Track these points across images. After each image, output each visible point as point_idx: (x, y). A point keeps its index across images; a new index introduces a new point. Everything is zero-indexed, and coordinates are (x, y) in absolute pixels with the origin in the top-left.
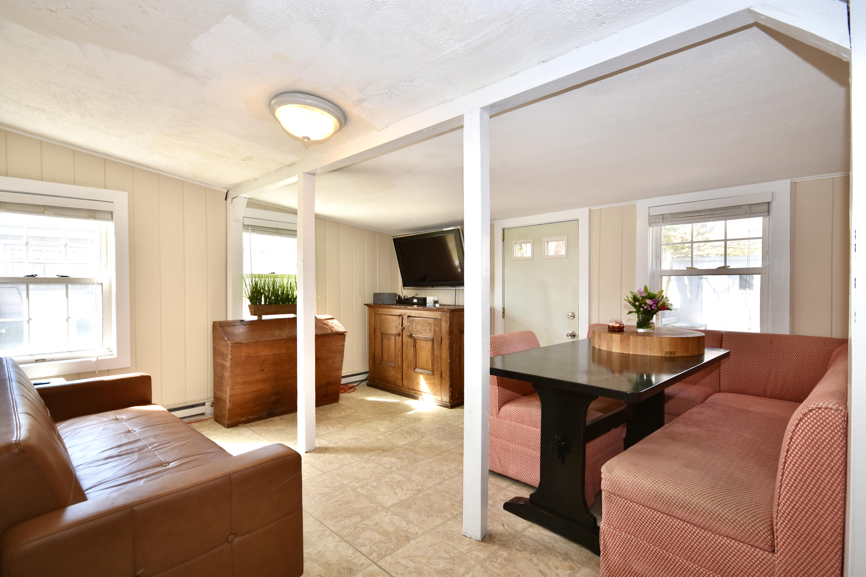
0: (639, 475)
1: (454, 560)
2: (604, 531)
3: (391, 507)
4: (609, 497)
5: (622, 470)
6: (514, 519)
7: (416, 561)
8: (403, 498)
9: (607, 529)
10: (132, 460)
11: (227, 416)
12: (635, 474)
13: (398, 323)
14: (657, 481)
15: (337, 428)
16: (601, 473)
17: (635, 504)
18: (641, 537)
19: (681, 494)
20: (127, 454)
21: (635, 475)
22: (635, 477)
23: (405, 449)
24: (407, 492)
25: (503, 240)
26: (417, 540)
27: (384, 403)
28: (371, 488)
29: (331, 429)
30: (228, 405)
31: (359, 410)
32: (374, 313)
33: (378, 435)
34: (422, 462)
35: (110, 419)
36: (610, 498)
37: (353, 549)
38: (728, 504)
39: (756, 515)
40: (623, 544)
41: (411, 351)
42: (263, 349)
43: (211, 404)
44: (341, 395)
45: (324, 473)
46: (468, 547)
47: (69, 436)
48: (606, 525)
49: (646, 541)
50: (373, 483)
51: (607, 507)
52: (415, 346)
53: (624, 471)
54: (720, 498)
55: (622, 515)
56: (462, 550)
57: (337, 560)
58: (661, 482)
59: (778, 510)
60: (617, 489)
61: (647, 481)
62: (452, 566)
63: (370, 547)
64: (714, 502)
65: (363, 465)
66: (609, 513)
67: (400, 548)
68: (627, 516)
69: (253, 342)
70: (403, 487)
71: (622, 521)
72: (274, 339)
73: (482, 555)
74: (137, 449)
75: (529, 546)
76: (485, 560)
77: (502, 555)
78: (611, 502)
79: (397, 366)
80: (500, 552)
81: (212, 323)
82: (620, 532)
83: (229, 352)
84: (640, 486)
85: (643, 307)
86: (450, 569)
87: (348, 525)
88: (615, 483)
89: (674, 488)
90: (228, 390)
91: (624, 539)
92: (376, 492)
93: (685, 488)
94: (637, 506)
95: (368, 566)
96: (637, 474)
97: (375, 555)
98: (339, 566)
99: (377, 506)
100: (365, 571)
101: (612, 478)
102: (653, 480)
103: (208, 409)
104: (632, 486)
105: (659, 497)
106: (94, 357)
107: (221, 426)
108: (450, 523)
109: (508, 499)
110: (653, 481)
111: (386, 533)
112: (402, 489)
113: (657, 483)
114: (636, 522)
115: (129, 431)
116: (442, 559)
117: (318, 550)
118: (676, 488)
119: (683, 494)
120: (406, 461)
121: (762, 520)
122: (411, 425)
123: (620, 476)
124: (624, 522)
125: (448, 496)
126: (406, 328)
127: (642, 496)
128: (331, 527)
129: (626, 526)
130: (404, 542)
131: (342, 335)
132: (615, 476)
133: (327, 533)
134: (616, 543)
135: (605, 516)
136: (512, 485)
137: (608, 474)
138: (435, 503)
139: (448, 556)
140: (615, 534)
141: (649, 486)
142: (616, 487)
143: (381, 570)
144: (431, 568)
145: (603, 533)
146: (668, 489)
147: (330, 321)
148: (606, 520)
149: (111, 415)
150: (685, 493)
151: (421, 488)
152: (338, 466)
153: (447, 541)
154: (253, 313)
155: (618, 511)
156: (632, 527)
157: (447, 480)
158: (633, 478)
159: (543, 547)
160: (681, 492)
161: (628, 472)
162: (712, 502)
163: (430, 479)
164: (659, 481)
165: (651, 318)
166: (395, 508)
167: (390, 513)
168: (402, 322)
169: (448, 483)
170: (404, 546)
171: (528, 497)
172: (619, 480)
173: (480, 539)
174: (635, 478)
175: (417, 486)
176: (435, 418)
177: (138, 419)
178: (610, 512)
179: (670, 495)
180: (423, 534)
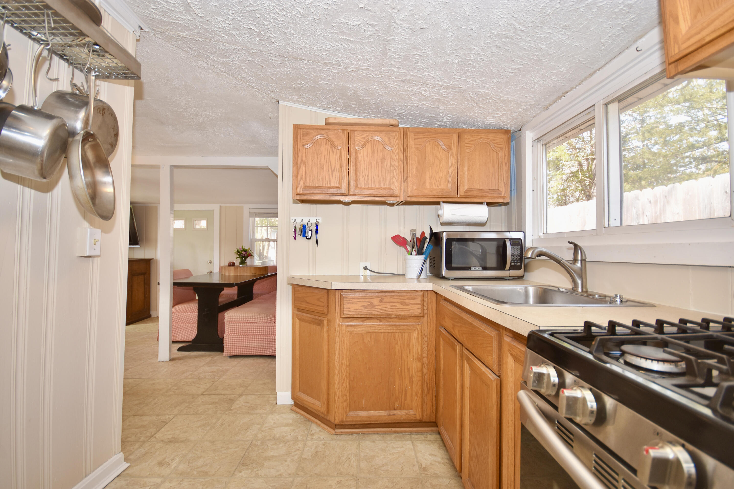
85: (242, 255)
165: (246, 259)
173: (169, 361)
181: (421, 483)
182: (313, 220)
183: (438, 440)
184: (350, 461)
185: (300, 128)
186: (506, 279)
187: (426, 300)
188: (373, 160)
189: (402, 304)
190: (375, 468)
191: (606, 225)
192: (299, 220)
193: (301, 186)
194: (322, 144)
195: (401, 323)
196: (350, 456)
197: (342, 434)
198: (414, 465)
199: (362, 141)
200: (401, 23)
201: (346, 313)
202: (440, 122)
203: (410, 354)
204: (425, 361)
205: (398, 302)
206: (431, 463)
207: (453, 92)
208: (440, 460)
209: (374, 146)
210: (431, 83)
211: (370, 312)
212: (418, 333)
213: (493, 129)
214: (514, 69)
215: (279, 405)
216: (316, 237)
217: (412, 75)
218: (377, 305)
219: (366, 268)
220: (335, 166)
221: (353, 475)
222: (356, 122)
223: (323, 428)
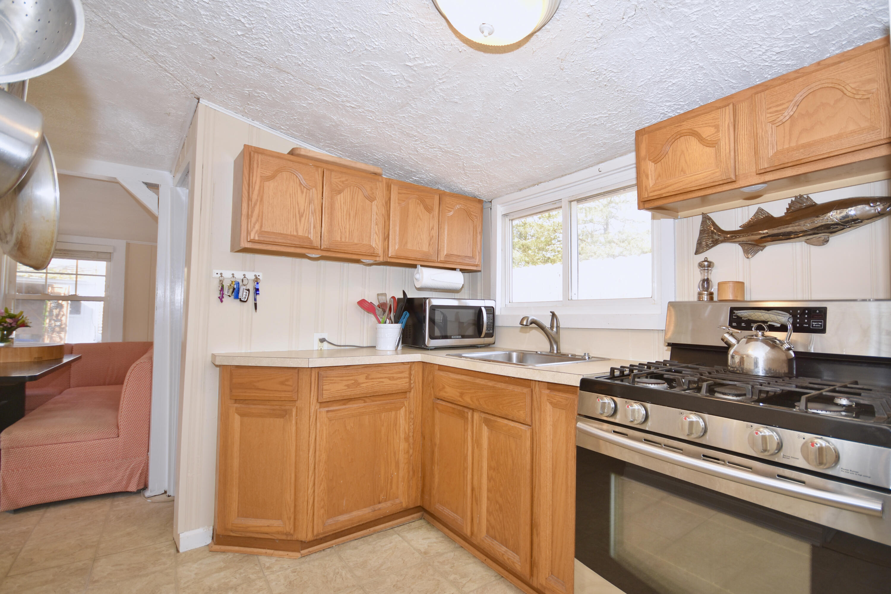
85: (3, 325)
165: (11, 333)
181: (430, 565)
182: (250, 276)
183: (423, 524)
184: (341, 575)
185: (258, 153)
186: (478, 347)
187: (413, 372)
188: (352, 210)
189: (390, 378)
190: (374, 571)
191: (570, 299)
192: (227, 275)
193: (257, 231)
194: (287, 179)
195: (388, 401)
196: (337, 571)
197: (310, 553)
198: (413, 553)
199: (340, 185)
200: (439, 91)
201: (326, 396)
202: (418, 177)
203: (396, 434)
204: (411, 440)
205: (385, 378)
206: (428, 546)
207: (449, 156)
208: (435, 540)
209: (353, 194)
210: (432, 144)
211: (355, 391)
212: (406, 410)
213: (466, 196)
214: (512, 156)
215: (185, 553)
216: (255, 300)
217: (418, 132)
218: (363, 383)
219: (322, 340)
220: (304, 210)
221: (354, 586)
222: (335, 161)
223: (280, 556)
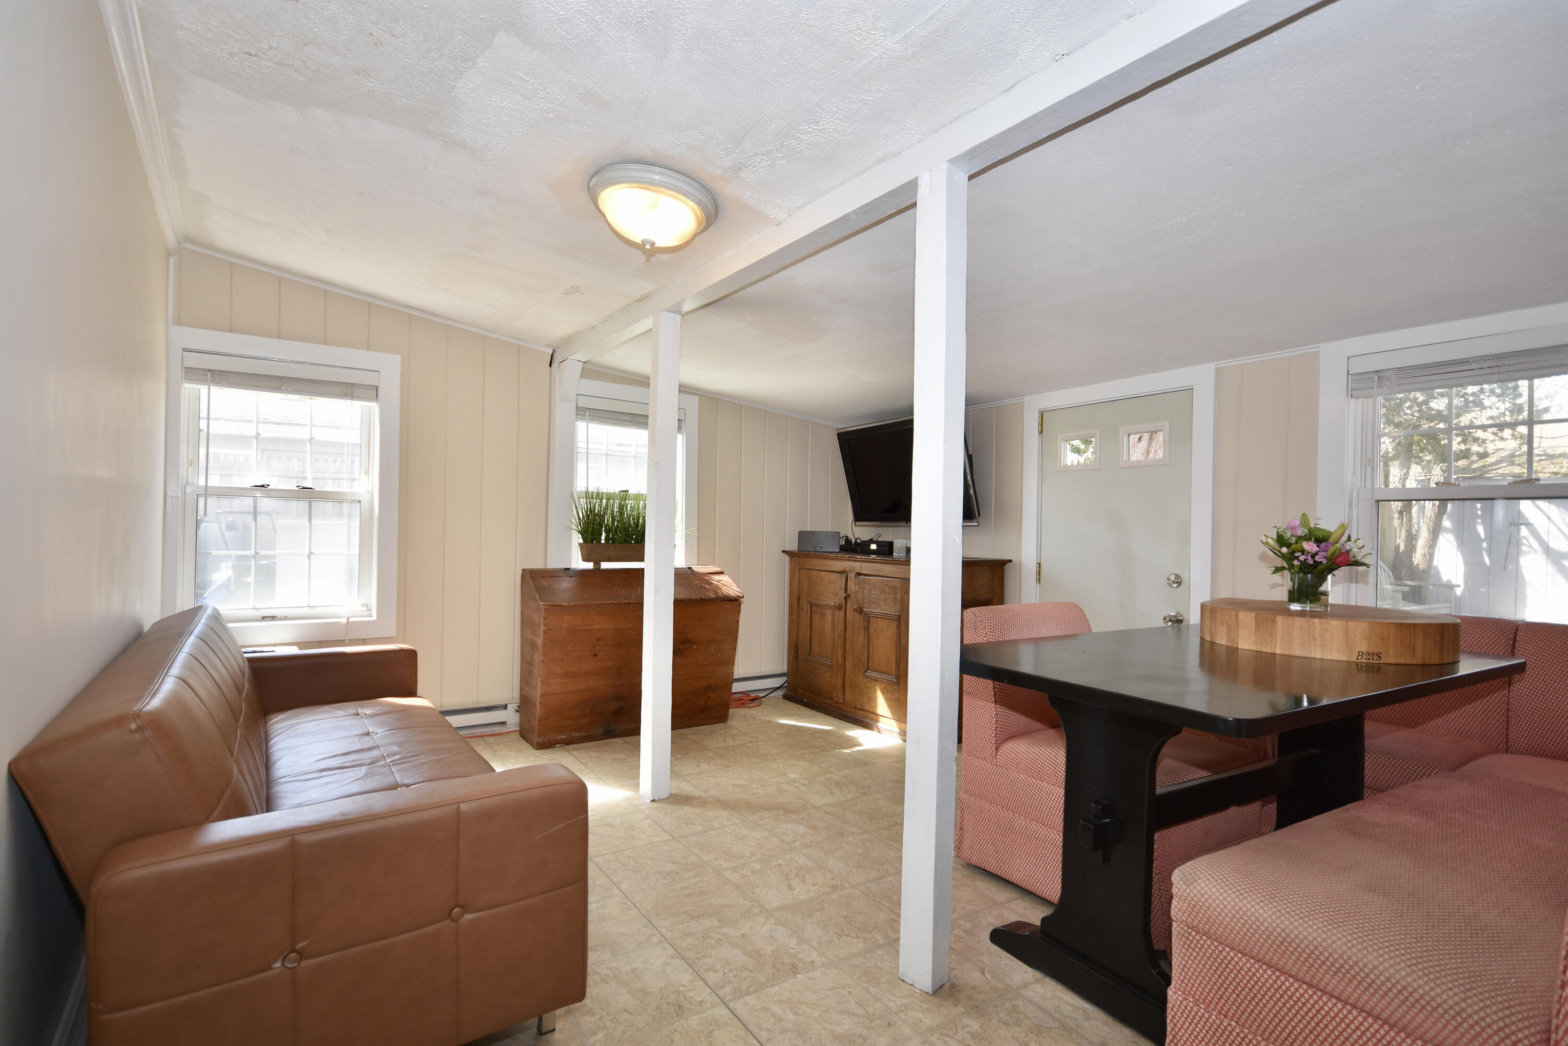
0: (1250, 896)
1: (872, 1021)
2: (1174, 1006)
3: (776, 910)
4: (1186, 935)
5: (1216, 880)
6: (1007, 962)
7: (801, 1011)
8: (803, 897)
9: (1181, 1002)
10: (355, 776)
11: (536, 728)
12: (1242, 892)
13: (837, 586)
14: (1288, 910)
15: (715, 765)
16: (1171, 884)
17: (1240, 955)
18: (1251, 1026)
19: (1339, 943)
20: (353, 766)
21: (1241, 894)
22: (1241, 897)
23: (826, 812)
24: (811, 888)
25: (1041, 432)
26: (811, 974)
27: (809, 729)
28: (750, 874)
29: (704, 766)
30: (538, 710)
31: (760, 738)
32: (798, 567)
33: (782, 783)
34: (851, 839)
35: (347, 714)
36: (1187, 938)
37: (692, 974)
38: (1449, 975)
39: (1512, 1007)
40: (1212, 1037)
41: (860, 637)
42: (596, 618)
43: (517, 708)
44: (730, 710)
45: (674, 838)
46: (903, 1000)
47: (284, 734)
48: (1180, 993)
49: (1261, 1036)
50: (754, 865)
51: (1182, 955)
52: (867, 629)
53: (1219, 884)
54: (1430, 961)
55: (1213, 975)
56: (892, 1005)
57: (661, 988)
58: (1297, 914)
59: (1561, 997)
60: (1202, 919)
61: (1266, 908)
62: (865, 1032)
63: (722, 973)
64: (1414, 968)
65: (744, 831)
66: (1186, 970)
67: (776, 985)
68: (1223, 978)
69: (581, 605)
70: (807, 878)
71: (1212, 988)
72: (615, 602)
73: (928, 1021)
74: (369, 761)
75: (1027, 1017)
76: (931, 1030)
77: (967, 1026)
78: (1189, 946)
79: (834, 665)
80: (967, 1021)
81: (521, 572)
82: (1208, 1012)
83: (542, 620)
84: (1249, 918)
85: (1297, 558)
86: (860, 1036)
87: (694, 930)
88: (1198, 907)
89: (1325, 929)
90: (539, 684)
91: (1216, 1027)
92: (756, 882)
93: (1350, 932)
94: (1244, 960)
95: (713, 1006)
96: (1246, 892)
97: (728, 989)
98: (661, 999)
99: (752, 906)
100: (704, 1015)
101: (1192, 895)
102: (1279, 908)
103: (511, 717)
104: (1234, 916)
105: (1291, 946)
106: (344, 617)
107: (529, 746)
108: (880, 952)
109: (999, 923)
110: (1279, 911)
111: (757, 955)
112: (804, 881)
113: (1287, 915)
114: (1240, 993)
115: (368, 734)
116: (849, 1015)
117: (634, 966)
118: (1330, 930)
119: (1345, 944)
120: (823, 834)
121: (1526, 1019)
122: (847, 771)
123: (1210, 893)
124: (1217, 992)
125: (886, 904)
126: (853, 596)
127: (1254, 939)
128: (664, 931)
129: (1219, 1000)
130: (786, 974)
131: (735, 602)
132: (1199, 891)
133: (655, 940)
134: (1198, 1034)
135: (1178, 974)
136: (1017, 899)
137: (1184, 887)
138: (859, 913)
139: (862, 1012)
140: (1196, 1013)
141: (1269, 920)
142: (1201, 915)
143: (733, 1017)
144: (824, 1028)
145: (1172, 1009)
146: (1310, 930)
147: (717, 577)
148: (1179, 982)
149: (351, 707)
150: (1349, 941)
151: (839, 884)
152: (700, 828)
153: (865, 985)
154: (586, 559)
155: (1204, 966)
156: (1233, 1003)
157: (890, 875)
158: (1237, 900)
159: (1056, 1025)
160: (1339, 939)
161: (1227, 885)
162: (1409, 966)
163: (860, 870)
164: (1294, 911)
165: (1323, 579)
166: (784, 913)
167: (773, 921)
168: (846, 584)
169: (892, 881)
170: (783, 982)
171: (1039, 923)
172: (1207, 900)
173: (930, 991)
174: (1241, 901)
175: (832, 879)
176: (893, 764)
177: (387, 716)
178: (1188, 966)
179: (1315, 943)
180: (823, 965)
